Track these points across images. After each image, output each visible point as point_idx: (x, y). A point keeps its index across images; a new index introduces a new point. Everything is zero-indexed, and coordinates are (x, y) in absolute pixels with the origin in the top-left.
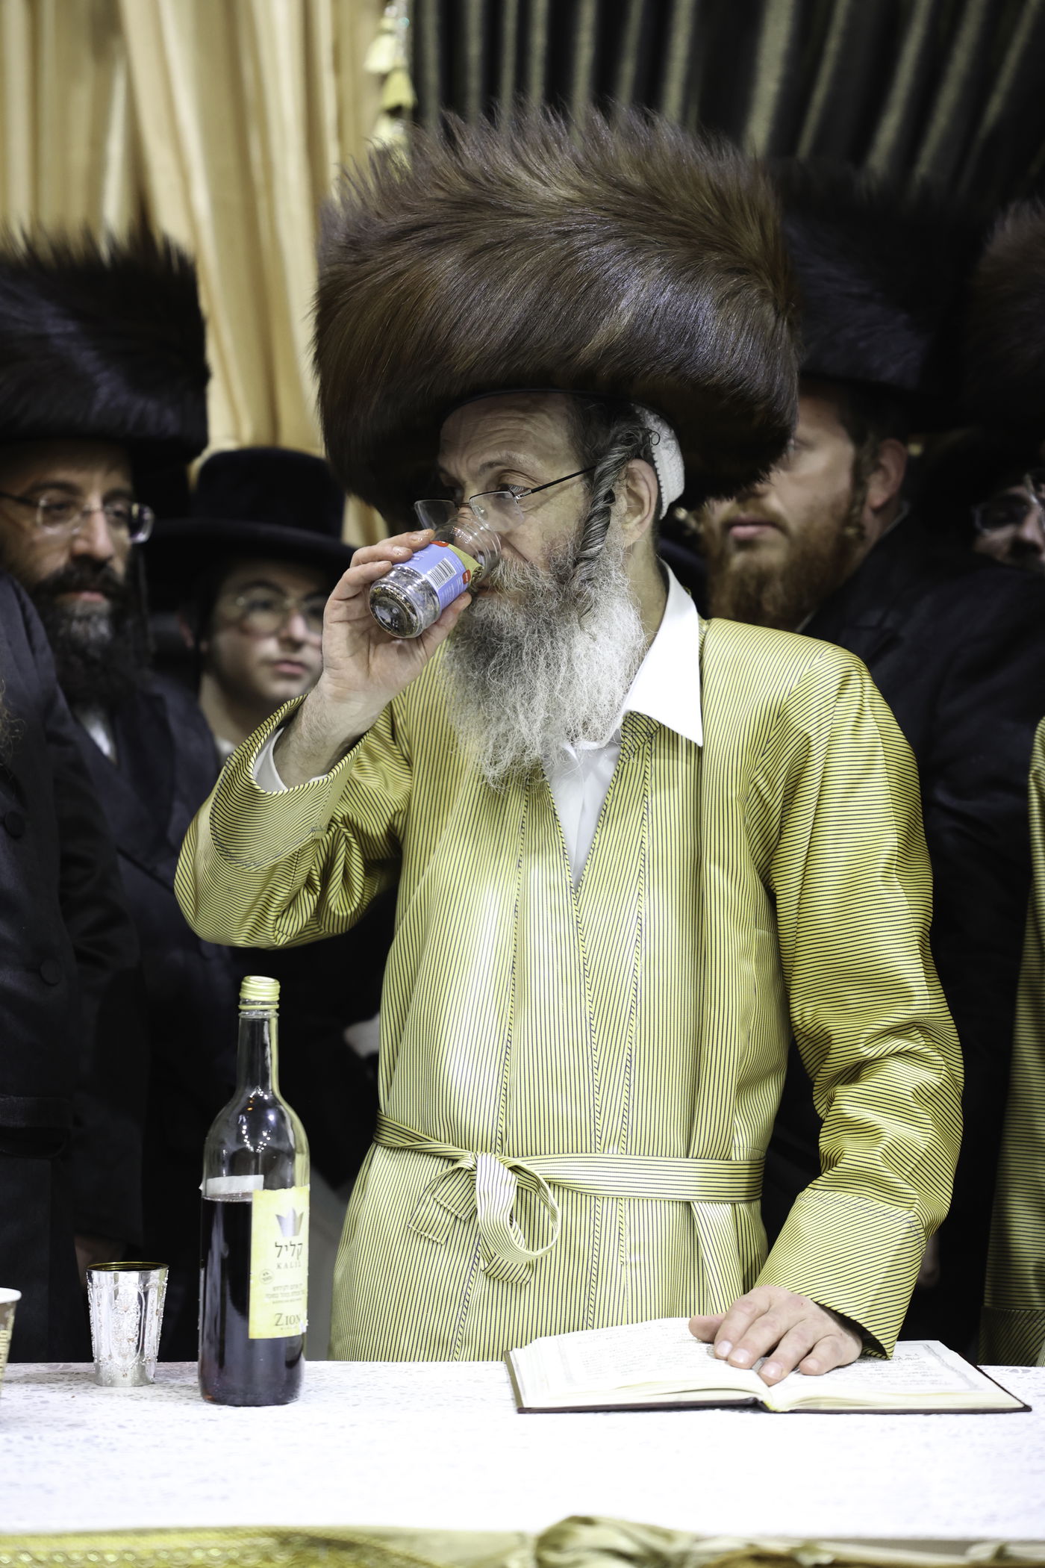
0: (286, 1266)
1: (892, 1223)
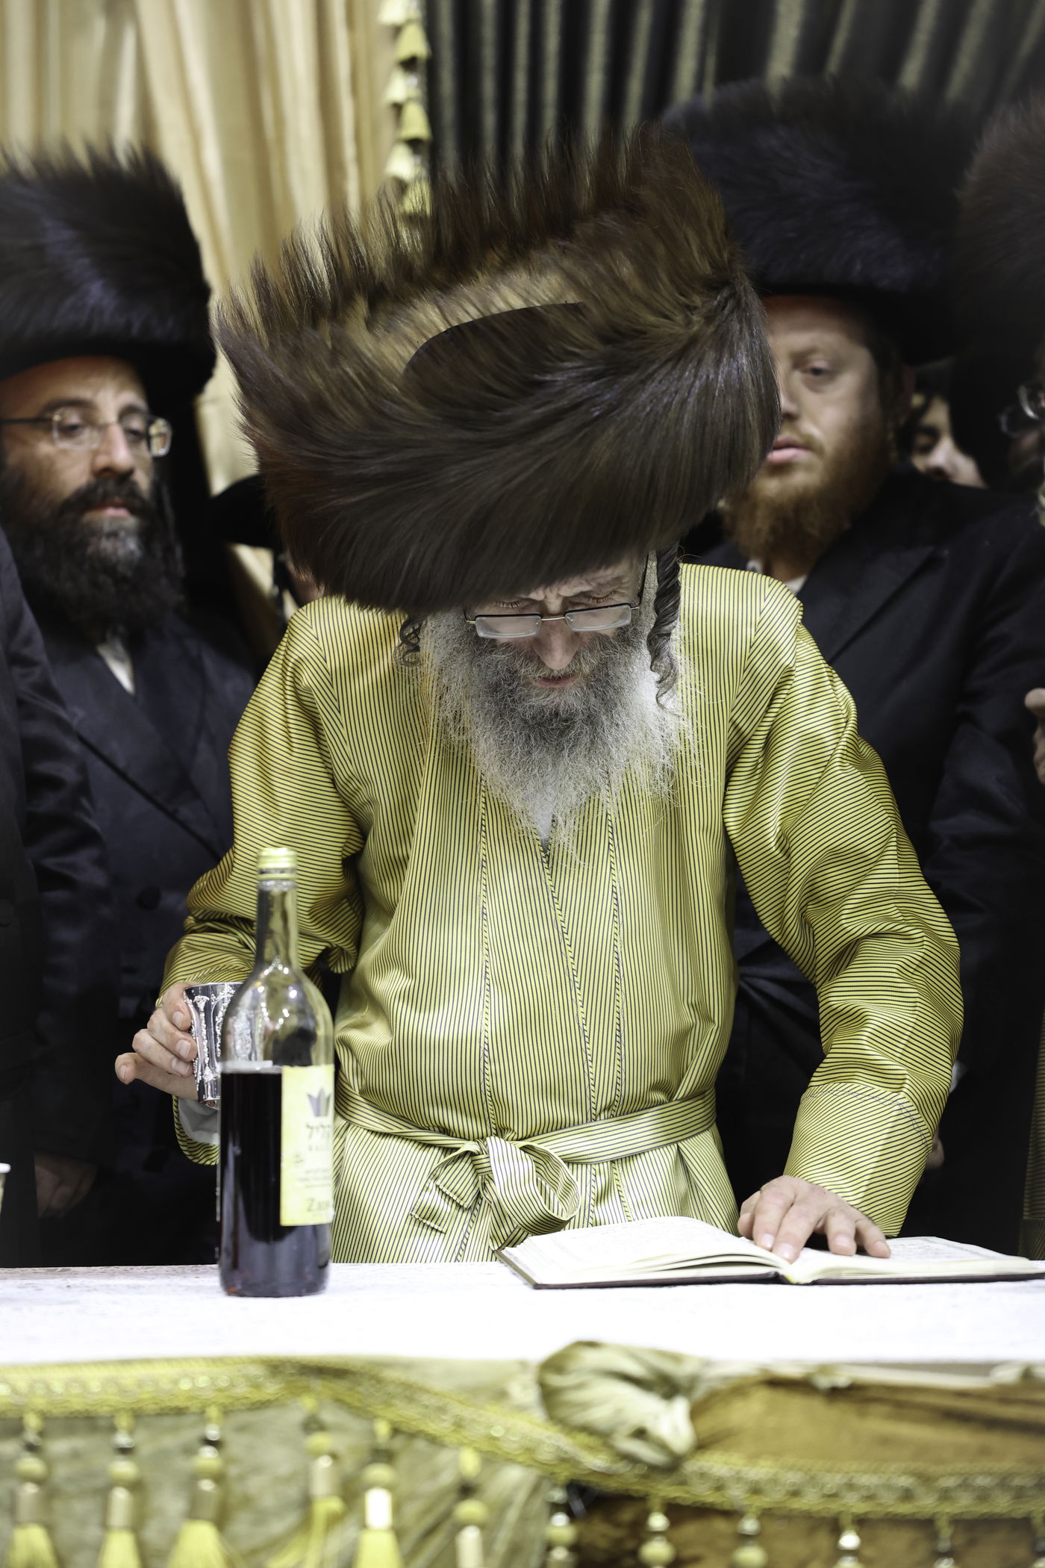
0: (317, 1149)
1: (882, 1106)
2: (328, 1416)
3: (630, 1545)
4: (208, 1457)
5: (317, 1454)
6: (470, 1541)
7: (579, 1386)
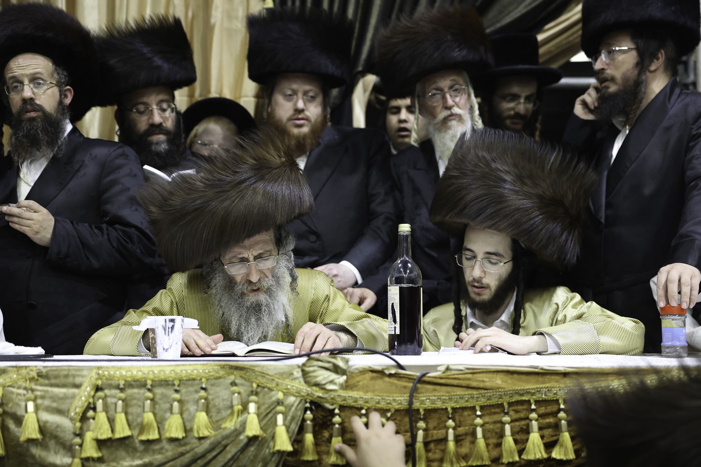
2: (237, 381)
3: (330, 418)
4: (203, 393)
5: (233, 393)
6: (280, 418)
7: (314, 371)
